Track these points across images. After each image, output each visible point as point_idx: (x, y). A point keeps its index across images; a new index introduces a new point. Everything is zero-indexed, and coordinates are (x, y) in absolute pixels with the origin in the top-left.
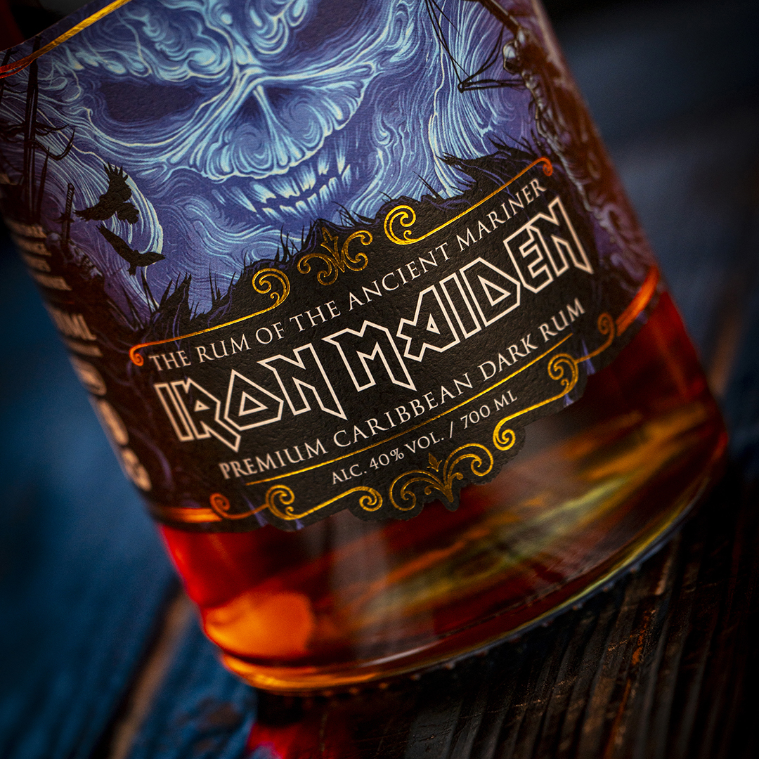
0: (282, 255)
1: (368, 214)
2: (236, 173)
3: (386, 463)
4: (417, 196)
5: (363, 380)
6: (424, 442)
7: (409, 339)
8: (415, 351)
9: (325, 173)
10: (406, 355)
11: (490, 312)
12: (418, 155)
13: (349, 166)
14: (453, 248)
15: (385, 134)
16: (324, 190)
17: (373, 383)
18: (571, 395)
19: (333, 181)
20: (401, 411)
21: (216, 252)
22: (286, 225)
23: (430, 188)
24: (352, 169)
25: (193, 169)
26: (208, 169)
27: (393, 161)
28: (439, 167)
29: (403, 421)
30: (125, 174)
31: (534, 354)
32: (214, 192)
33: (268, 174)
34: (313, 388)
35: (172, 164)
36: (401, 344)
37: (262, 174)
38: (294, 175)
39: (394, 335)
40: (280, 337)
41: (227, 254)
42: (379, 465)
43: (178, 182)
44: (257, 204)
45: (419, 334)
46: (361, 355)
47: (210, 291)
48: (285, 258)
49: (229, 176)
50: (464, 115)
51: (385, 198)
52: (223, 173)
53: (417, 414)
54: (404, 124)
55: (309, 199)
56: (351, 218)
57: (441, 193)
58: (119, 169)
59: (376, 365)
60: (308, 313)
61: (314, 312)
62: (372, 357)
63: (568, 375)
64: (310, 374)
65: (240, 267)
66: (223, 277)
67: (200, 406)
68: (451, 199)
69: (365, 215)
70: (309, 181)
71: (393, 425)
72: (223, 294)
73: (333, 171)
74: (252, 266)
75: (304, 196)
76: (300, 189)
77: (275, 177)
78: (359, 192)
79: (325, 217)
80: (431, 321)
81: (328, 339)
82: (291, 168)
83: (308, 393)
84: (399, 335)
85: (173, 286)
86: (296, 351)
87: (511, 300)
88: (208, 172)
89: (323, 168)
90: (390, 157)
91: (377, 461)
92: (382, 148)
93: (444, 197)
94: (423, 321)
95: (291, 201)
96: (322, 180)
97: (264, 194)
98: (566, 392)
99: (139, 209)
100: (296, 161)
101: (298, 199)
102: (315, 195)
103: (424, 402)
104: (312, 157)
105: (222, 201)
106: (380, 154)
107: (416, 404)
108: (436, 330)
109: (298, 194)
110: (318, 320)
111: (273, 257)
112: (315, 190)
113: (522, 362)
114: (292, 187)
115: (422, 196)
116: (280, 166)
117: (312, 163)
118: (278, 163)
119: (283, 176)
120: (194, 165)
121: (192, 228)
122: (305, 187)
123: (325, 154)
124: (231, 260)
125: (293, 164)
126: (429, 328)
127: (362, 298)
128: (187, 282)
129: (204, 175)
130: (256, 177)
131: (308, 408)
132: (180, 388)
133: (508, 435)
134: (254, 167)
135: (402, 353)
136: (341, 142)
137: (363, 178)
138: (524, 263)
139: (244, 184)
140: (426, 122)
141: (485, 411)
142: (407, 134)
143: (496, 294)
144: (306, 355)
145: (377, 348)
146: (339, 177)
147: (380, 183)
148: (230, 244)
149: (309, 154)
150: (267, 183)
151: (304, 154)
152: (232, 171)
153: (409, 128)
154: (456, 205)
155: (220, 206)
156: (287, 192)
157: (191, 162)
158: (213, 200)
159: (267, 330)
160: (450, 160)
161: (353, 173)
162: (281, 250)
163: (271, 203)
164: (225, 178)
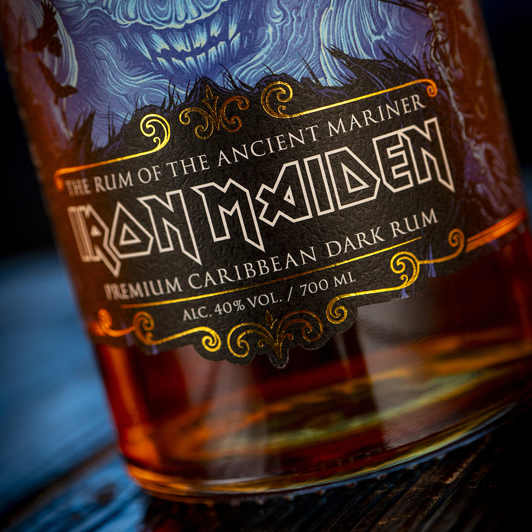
0: (167, 104)
1: (249, 82)
2: (139, 20)
3: (228, 310)
4: (298, 77)
5: (220, 232)
6: (264, 300)
7: (266, 204)
8: (270, 215)
9: (216, 35)
10: (261, 218)
11: (346, 197)
12: (306, 40)
13: (239, 34)
14: (322, 132)
15: (279, 13)
16: (212, 51)
17: (228, 237)
18: (407, 290)
19: (222, 44)
20: (249, 267)
21: (115, 91)
22: (175, 76)
23: (312, 73)
24: (241, 37)
25: (105, 11)
26: (116, 12)
27: (282, 40)
28: (324, 56)
29: (249, 276)
30: (54, 9)
31: (381, 245)
32: (120, 35)
33: (166, 26)
34: (177, 231)
35: (89, 4)
36: (258, 207)
37: (161, 26)
38: (188, 31)
39: (253, 197)
40: (157, 179)
41: (124, 95)
42: (223, 312)
43: (92, 22)
44: (153, 52)
45: (276, 202)
46: (222, 209)
47: (107, 127)
48: (169, 107)
49: (133, 22)
50: (359, 18)
51: (267, 71)
52: (127, 18)
53: (262, 273)
54: (298, 8)
55: (198, 57)
56: (232, 82)
57: (321, 80)
58: (51, 4)
59: (233, 221)
60: (182, 161)
61: (188, 162)
62: (231, 213)
63: (409, 272)
64: (177, 218)
65: (132, 109)
66: (118, 116)
67: (95, 232)
68: (329, 88)
69: (246, 82)
70: (201, 40)
71: (239, 278)
72: (118, 131)
73: (224, 35)
74: (142, 109)
75: (195, 52)
76: (192, 46)
77: (172, 30)
78: (245, 60)
79: (209, 76)
80: (289, 192)
81: (195, 189)
82: (186, 24)
83: (173, 233)
84: (258, 198)
85: (82, 119)
86: (168, 194)
87: (369, 192)
88: (117, 15)
89: (215, 31)
90: (279, 34)
91: (221, 307)
92: (273, 25)
93: (324, 84)
94: (282, 190)
95: (182, 56)
96: (212, 42)
97: (161, 45)
98: (404, 286)
99: (62, 43)
100: (192, 19)
101: (188, 54)
102: (204, 54)
103: (270, 264)
104: (207, 19)
105: (125, 45)
106: (270, 30)
107: (262, 264)
108: (292, 201)
109: (190, 50)
110: (189, 169)
111: (160, 105)
112: (205, 49)
113: (368, 249)
114: (185, 42)
115: (303, 78)
116: (177, 21)
117: (206, 24)
118: (176, 18)
119: (178, 30)
120: (106, 8)
121: (99, 66)
122: (197, 45)
123: (219, 18)
124: (126, 100)
125: (189, 21)
126: (286, 198)
127: (231, 158)
128: (92, 116)
129: (113, 18)
130: (156, 28)
131: (171, 248)
132: (83, 213)
133: (341, 312)
134: (155, 18)
135: (258, 216)
136: (236, 10)
137: (250, 48)
138: (388, 164)
139: (144, 32)
140: (321, 13)
141: (324, 285)
142: (299, 19)
143: (354, 183)
144: (175, 199)
145: (237, 206)
146: (228, 42)
147: (265, 56)
148: (127, 86)
149: (204, 15)
150: (164, 34)
151: (200, 14)
152: (136, 18)
153: (302, 13)
154: (333, 94)
155: (123, 49)
156: (180, 46)
157: (104, 5)
158: (118, 43)
159: (148, 170)
160: (336, 53)
161: (242, 42)
162: (168, 99)
163: (165, 54)
164: (130, 23)
